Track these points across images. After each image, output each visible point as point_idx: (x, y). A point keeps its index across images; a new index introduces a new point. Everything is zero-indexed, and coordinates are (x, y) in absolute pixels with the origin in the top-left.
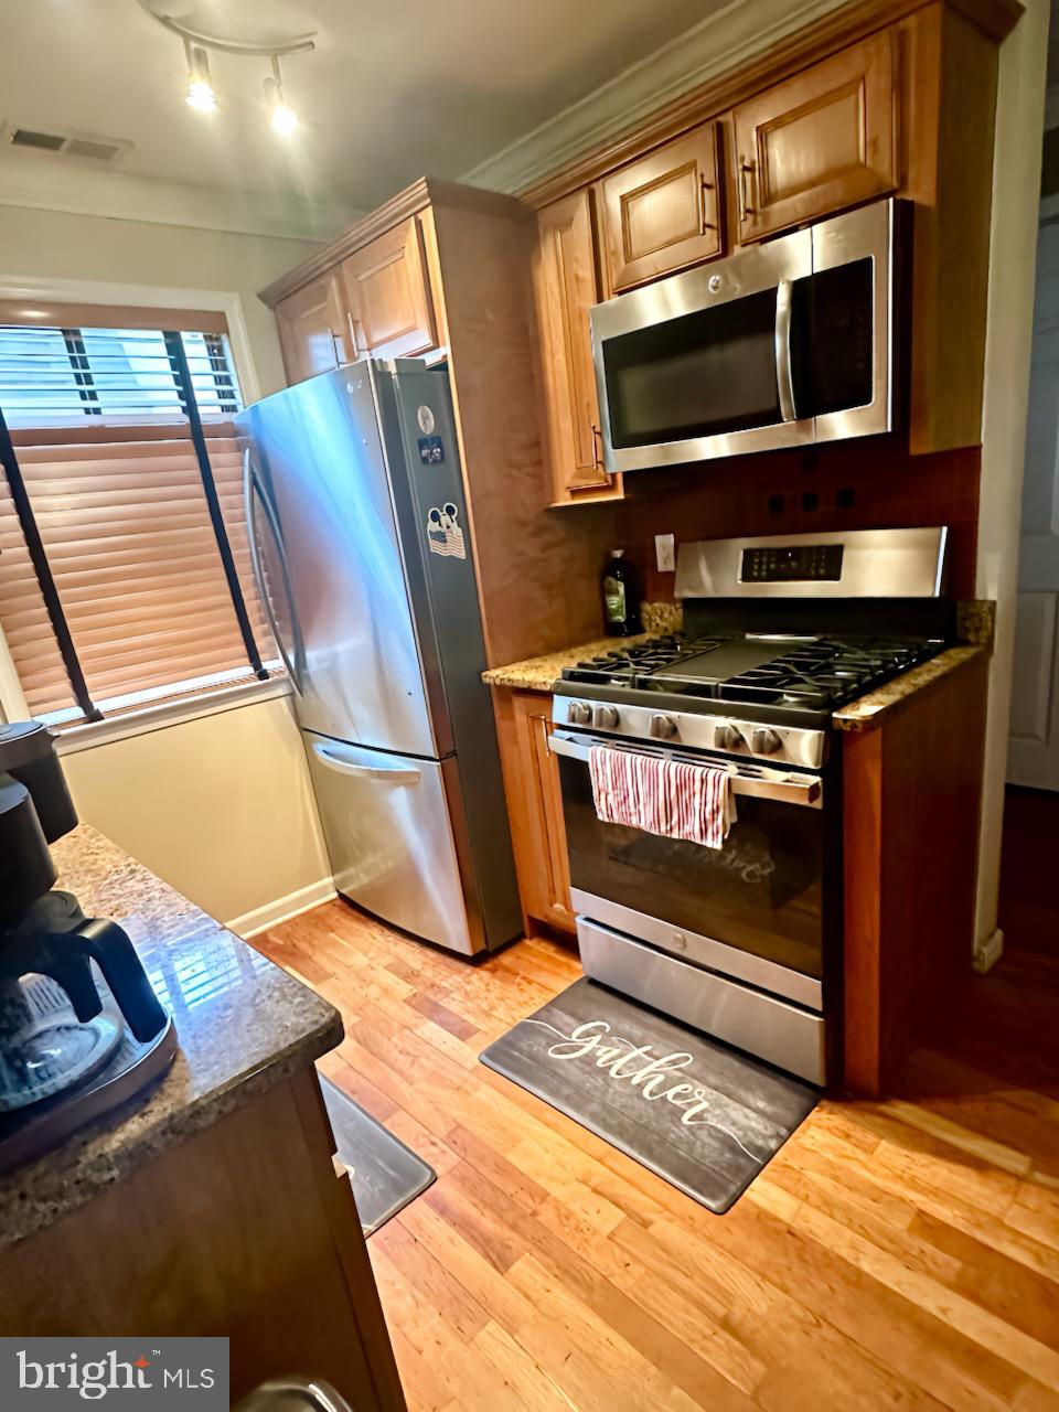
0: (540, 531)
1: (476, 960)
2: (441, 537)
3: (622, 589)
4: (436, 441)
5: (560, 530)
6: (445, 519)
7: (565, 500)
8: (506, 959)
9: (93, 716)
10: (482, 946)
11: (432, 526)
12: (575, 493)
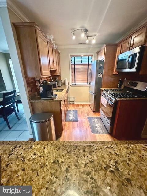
0: (111, 76)
1: (94, 112)
2: (100, 76)
3: (119, 83)
4: (101, 67)
5: (114, 76)
6: (101, 74)
7: (114, 74)
8: (96, 113)
9: (75, 84)
10: (94, 111)
11: (99, 74)
12: (115, 73)
